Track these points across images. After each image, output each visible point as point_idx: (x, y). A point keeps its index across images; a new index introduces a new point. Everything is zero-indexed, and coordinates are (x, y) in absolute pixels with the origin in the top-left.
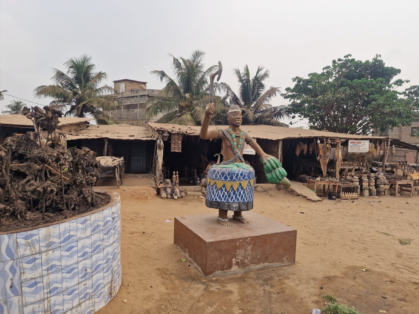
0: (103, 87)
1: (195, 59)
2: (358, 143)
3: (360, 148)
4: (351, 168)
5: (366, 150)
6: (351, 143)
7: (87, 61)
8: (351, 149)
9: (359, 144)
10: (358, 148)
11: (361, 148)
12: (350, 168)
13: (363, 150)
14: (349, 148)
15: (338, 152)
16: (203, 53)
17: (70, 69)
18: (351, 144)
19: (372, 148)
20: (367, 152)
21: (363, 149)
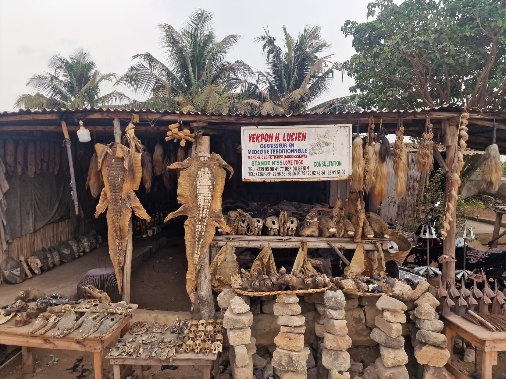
0: (110, 94)
1: (198, 28)
2: (290, 137)
3: (302, 162)
4: (290, 245)
5: (335, 168)
6: (252, 138)
7: (84, 58)
8: (255, 167)
9: (296, 143)
10: (290, 162)
11: (307, 162)
12: (282, 245)
13: (322, 169)
14: (246, 163)
15: (194, 178)
16: (209, 15)
17: (57, 70)
18: (256, 146)
19: (367, 161)
20: (344, 177)
21: (320, 164)
